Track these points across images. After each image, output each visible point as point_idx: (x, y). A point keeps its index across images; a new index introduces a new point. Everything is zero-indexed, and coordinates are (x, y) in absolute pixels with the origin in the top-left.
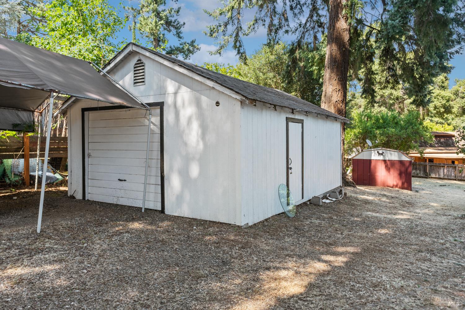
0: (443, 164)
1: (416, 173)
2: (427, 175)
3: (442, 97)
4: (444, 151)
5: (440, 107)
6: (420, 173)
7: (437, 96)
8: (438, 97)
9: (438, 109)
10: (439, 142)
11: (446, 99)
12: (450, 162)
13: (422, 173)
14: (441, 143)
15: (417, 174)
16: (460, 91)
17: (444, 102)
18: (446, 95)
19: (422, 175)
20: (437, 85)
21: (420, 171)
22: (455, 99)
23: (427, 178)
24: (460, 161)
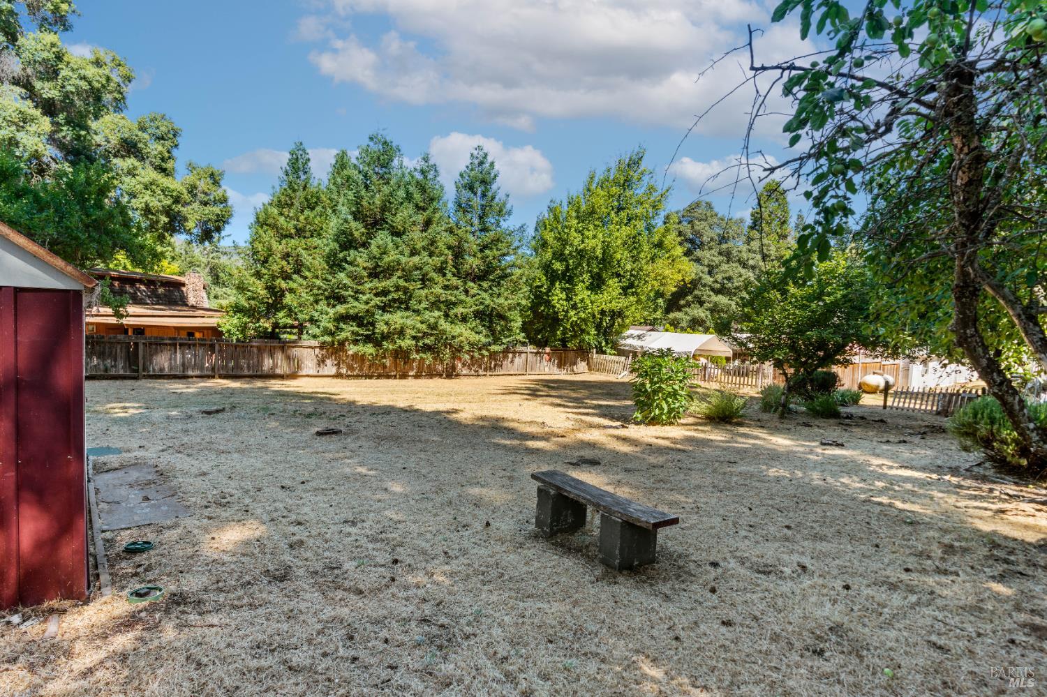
0: (170, 339)
1: (102, 367)
2: (137, 371)
3: (162, 191)
4: (167, 313)
5: (158, 211)
6: (115, 366)
7: (151, 184)
8: (154, 187)
9: (153, 214)
10: (154, 293)
11: (172, 196)
12: (184, 335)
13: (121, 366)
14: (158, 297)
15: (106, 370)
16: (200, 189)
17: (168, 202)
18: (172, 187)
19: (121, 372)
20: (151, 162)
21: (115, 360)
22: (189, 204)
23: (136, 378)
24: (206, 332)
